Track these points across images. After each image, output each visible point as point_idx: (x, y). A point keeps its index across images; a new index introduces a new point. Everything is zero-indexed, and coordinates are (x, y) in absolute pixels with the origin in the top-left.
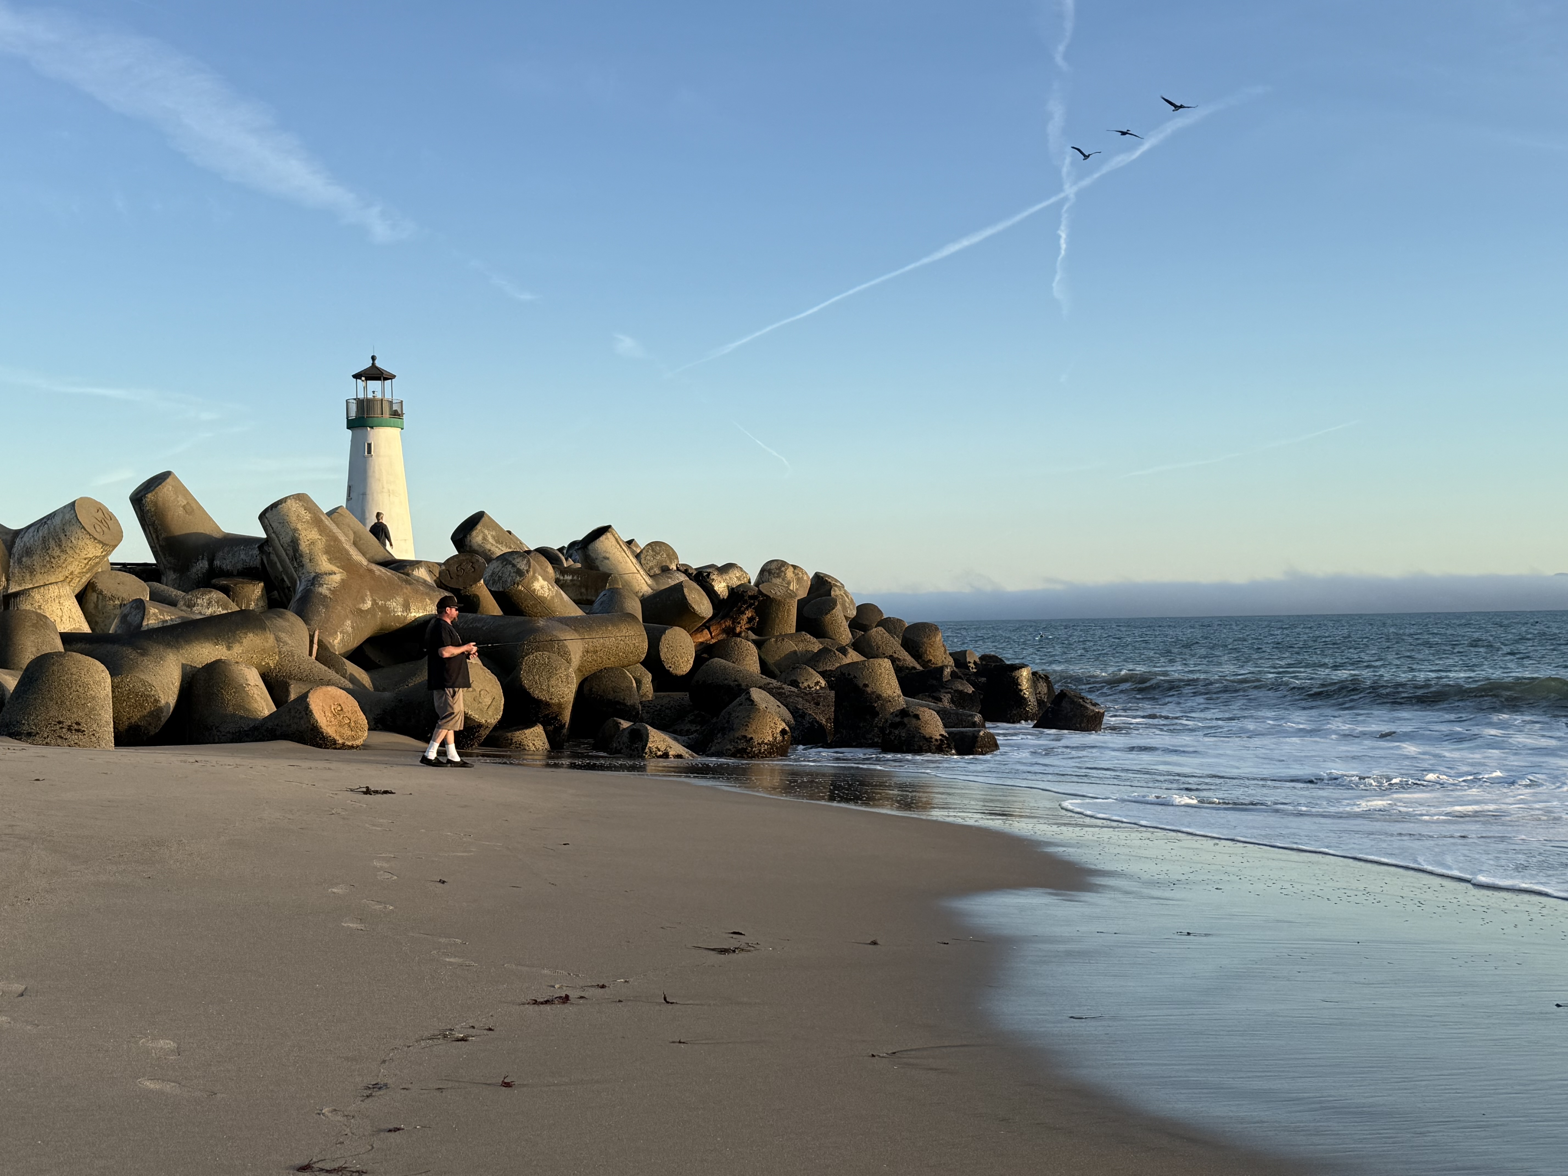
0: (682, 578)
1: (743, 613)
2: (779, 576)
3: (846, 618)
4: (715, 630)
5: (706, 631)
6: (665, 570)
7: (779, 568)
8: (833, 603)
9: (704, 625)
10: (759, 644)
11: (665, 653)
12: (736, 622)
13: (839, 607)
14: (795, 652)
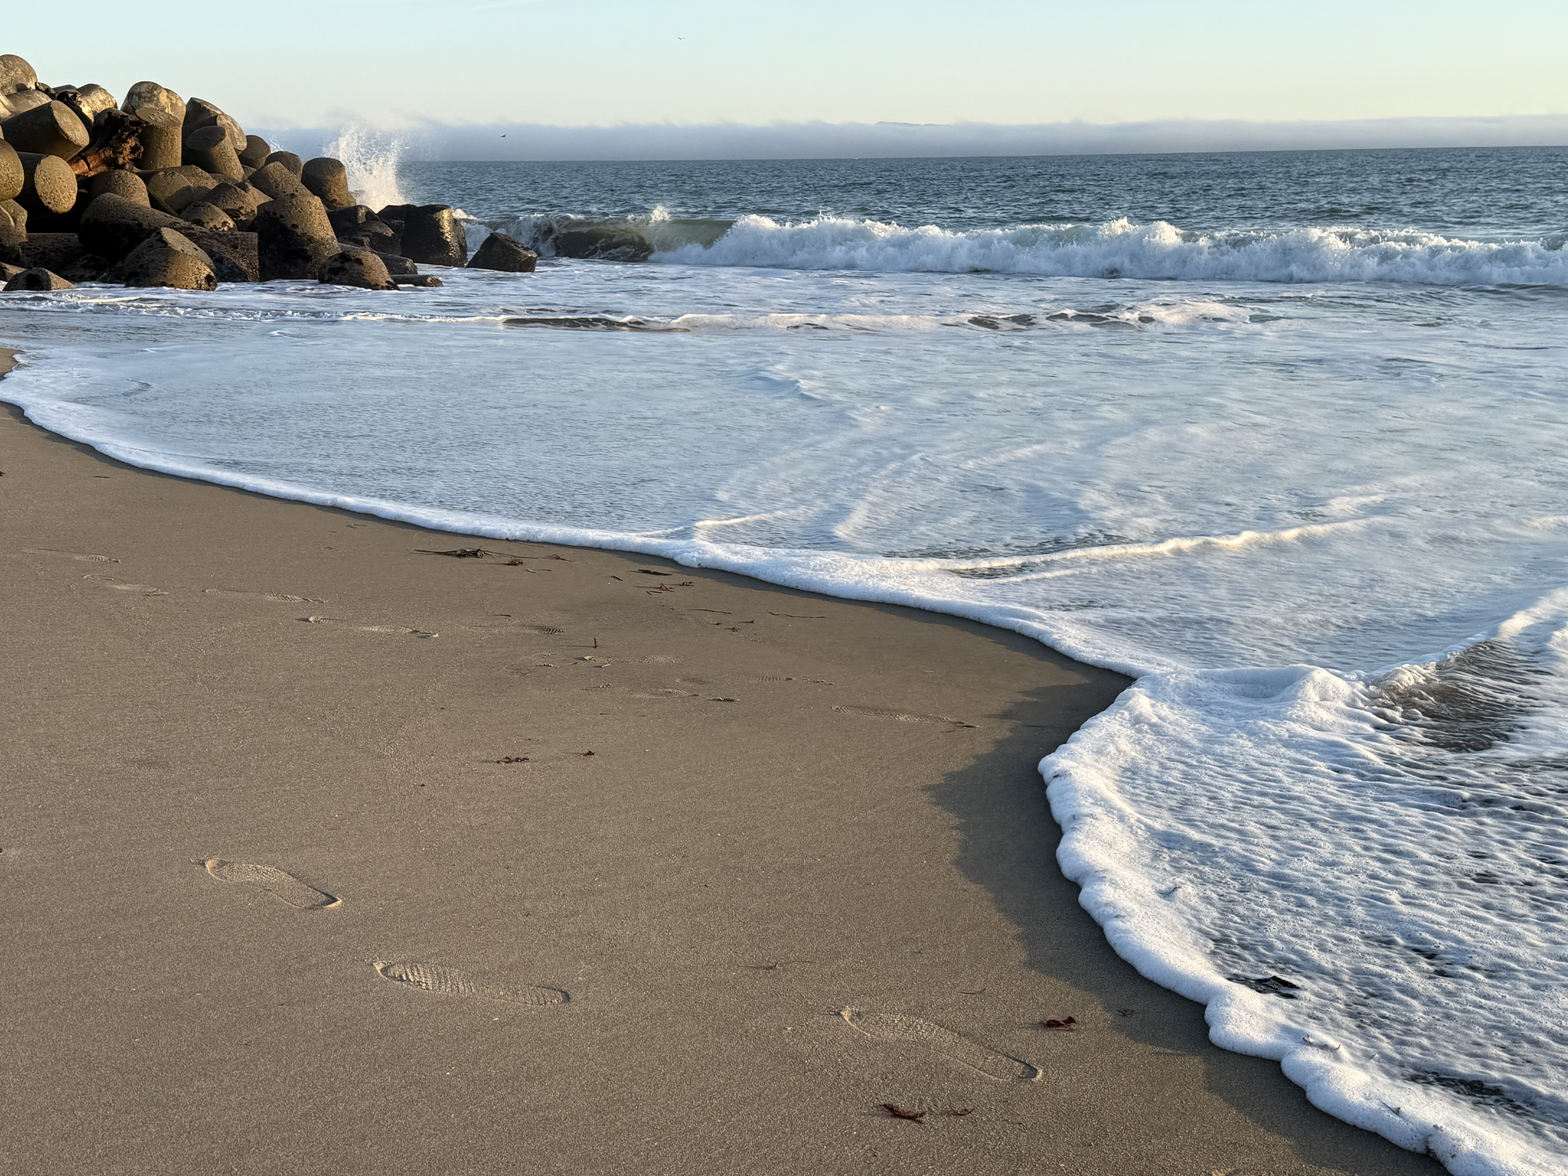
0: (45, 99)
1: (125, 141)
2: (150, 101)
3: (236, 150)
4: (94, 162)
5: (82, 162)
6: (22, 89)
7: (151, 92)
8: (219, 134)
9: (79, 155)
10: (146, 178)
11: (41, 186)
12: (117, 151)
13: (227, 138)
14: (188, 188)
